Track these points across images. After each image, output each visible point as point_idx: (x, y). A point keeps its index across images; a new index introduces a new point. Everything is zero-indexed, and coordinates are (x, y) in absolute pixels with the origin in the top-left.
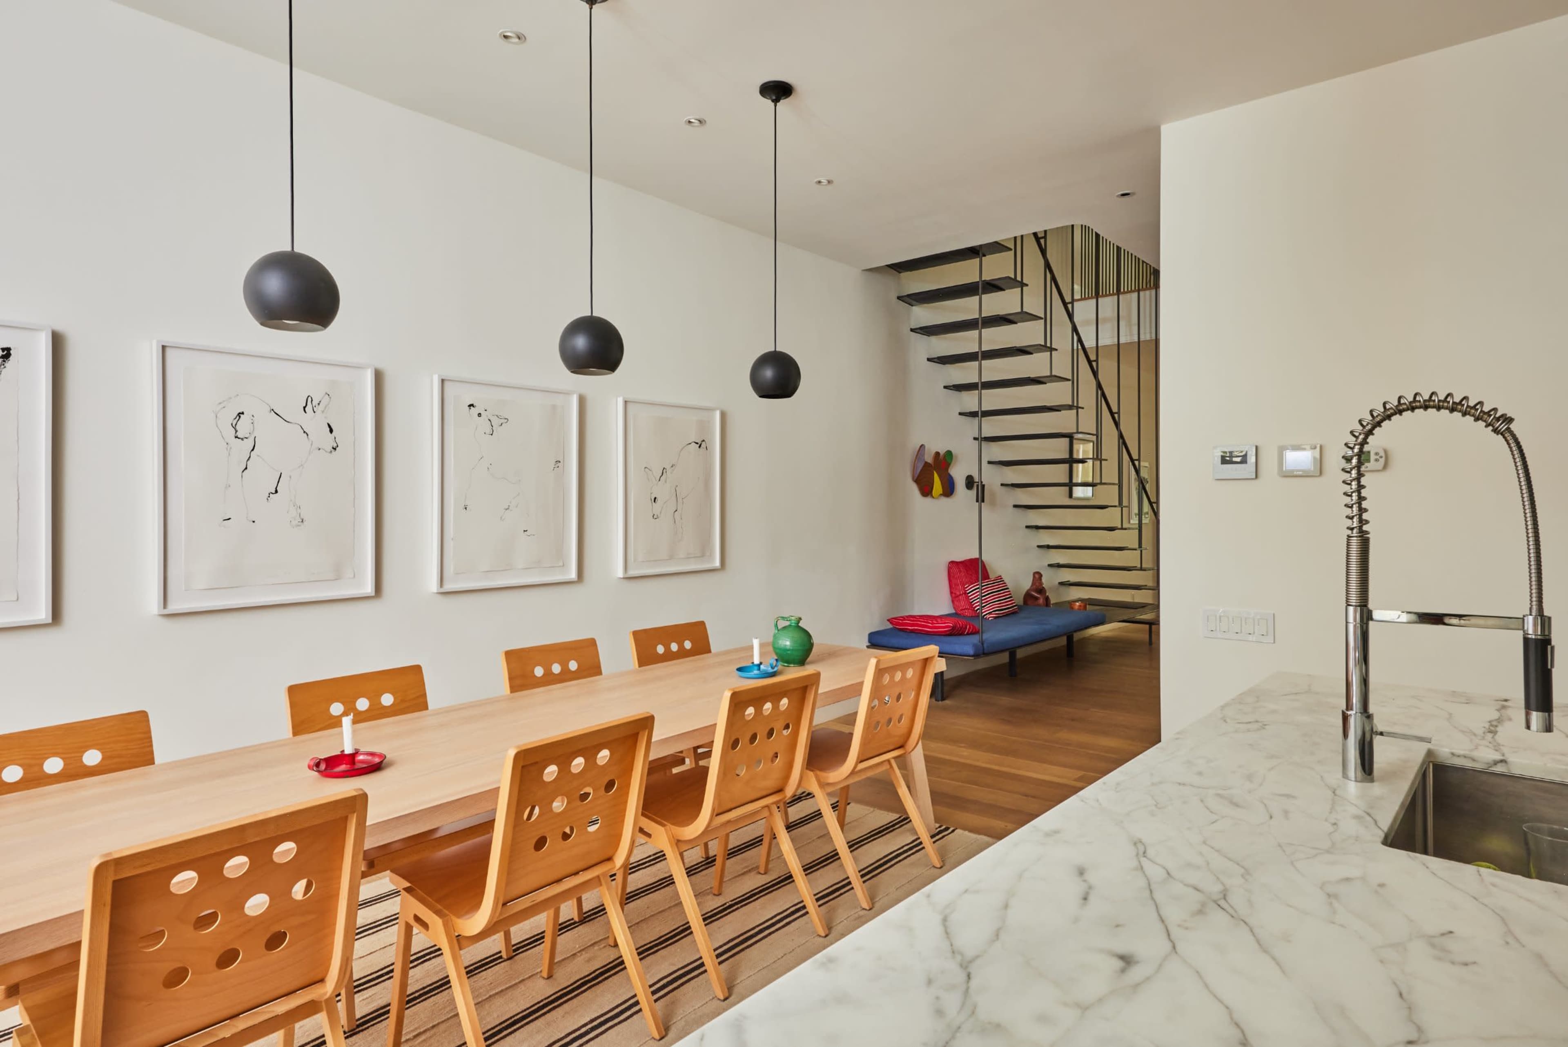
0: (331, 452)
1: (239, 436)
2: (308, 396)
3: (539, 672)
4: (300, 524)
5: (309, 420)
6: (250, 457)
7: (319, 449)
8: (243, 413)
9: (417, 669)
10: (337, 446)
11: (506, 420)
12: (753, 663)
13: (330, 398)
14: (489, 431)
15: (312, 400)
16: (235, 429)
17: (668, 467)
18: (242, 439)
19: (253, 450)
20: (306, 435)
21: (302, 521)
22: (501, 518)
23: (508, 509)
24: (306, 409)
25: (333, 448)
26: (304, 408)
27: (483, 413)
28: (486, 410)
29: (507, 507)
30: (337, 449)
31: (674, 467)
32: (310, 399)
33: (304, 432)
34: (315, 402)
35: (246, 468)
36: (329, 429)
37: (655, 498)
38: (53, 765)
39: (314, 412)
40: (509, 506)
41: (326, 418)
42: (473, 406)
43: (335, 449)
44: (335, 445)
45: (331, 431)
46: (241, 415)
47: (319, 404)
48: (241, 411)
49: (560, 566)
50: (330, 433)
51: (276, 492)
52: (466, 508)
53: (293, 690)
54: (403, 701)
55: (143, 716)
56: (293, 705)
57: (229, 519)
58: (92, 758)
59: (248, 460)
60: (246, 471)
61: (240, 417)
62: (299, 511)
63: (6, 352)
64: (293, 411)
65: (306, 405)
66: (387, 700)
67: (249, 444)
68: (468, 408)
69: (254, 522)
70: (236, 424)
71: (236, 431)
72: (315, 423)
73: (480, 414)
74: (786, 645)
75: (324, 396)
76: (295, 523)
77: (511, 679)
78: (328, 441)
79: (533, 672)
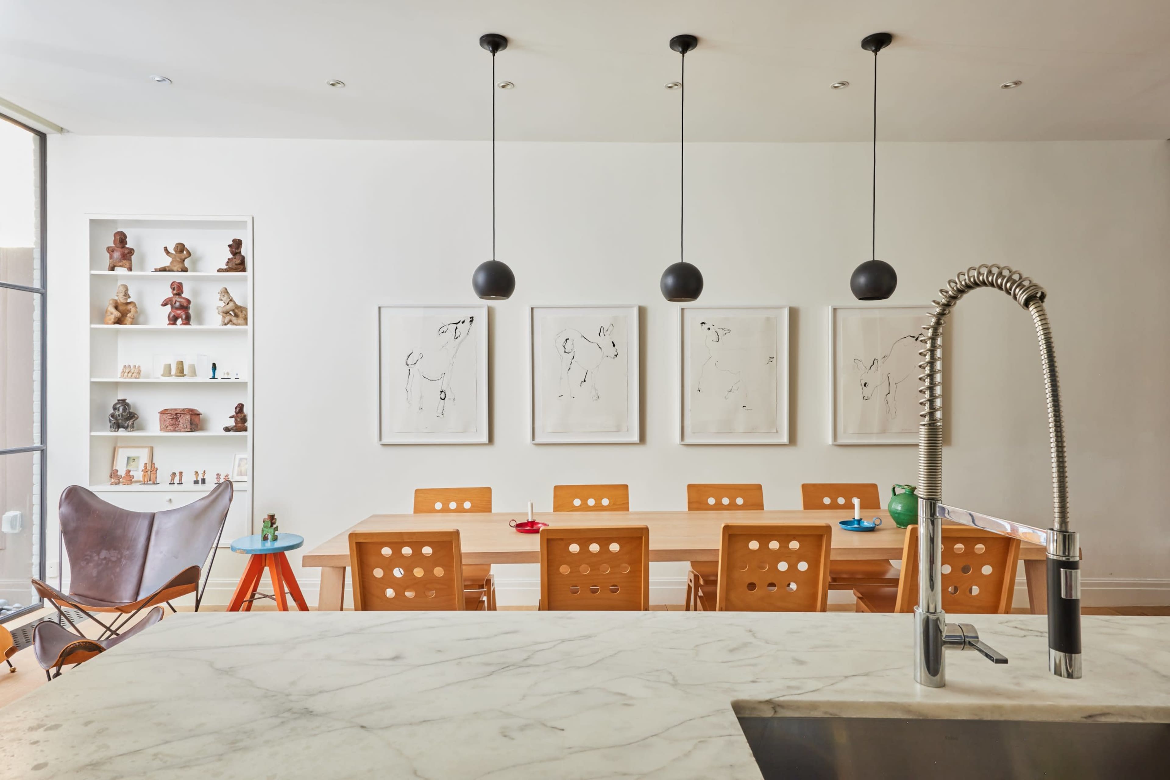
0: (614, 358)
1: (566, 352)
2: (602, 327)
3: (711, 501)
4: (597, 399)
5: (601, 340)
6: (572, 363)
7: (607, 356)
8: (568, 339)
9: (626, 487)
10: (618, 354)
11: (729, 331)
12: (854, 518)
13: (613, 326)
14: (716, 338)
15: (603, 329)
16: (564, 348)
17: (879, 358)
18: (568, 353)
19: (573, 358)
20: (600, 349)
21: (598, 398)
22: (725, 397)
23: (731, 391)
24: (600, 334)
25: (615, 355)
26: (599, 333)
27: (711, 328)
28: (713, 326)
29: (730, 390)
30: (618, 356)
31: (886, 358)
32: (602, 328)
33: (599, 347)
34: (605, 330)
35: (570, 369)
36: (612, 345)
37: (866, 384)
38: (453, 505)
39: (605, 335)
40: (731, 389)
41: (611, 338)
42: (704, 324)
43: (616, 356)
44: (616, 354)
45: (614, 346)
46: (568, 340)
47: (607, 331)
48: (567, 338)
49: (775, 433)
50: (613, 347)
51: (585, 381)
52: (699, 391)
53: (557, 488)
54: (614, 504)
55: (489, 490)
56: (555, 496)
57: (562, 396)
58: (467, 505)
59: (571, 364)
60: (570, 370)
61: (567, 341)
62: (597, 392)
63: (472, 319)
64: (593, 336)
65: (600, 332)
66: (605, 502)
67: (571, 355)
68: (701, 325)
69: (574, 397)
70: (565, 345)
71: (565, 349)
72: (605, 342)
73: (709, 328)
74: (897, 510)
75: (610, 326)
76: (595, 398)
77: (690, 502)
78: (612, 351)
79: (707, 501)
